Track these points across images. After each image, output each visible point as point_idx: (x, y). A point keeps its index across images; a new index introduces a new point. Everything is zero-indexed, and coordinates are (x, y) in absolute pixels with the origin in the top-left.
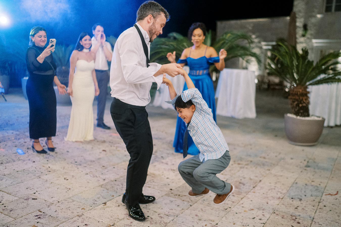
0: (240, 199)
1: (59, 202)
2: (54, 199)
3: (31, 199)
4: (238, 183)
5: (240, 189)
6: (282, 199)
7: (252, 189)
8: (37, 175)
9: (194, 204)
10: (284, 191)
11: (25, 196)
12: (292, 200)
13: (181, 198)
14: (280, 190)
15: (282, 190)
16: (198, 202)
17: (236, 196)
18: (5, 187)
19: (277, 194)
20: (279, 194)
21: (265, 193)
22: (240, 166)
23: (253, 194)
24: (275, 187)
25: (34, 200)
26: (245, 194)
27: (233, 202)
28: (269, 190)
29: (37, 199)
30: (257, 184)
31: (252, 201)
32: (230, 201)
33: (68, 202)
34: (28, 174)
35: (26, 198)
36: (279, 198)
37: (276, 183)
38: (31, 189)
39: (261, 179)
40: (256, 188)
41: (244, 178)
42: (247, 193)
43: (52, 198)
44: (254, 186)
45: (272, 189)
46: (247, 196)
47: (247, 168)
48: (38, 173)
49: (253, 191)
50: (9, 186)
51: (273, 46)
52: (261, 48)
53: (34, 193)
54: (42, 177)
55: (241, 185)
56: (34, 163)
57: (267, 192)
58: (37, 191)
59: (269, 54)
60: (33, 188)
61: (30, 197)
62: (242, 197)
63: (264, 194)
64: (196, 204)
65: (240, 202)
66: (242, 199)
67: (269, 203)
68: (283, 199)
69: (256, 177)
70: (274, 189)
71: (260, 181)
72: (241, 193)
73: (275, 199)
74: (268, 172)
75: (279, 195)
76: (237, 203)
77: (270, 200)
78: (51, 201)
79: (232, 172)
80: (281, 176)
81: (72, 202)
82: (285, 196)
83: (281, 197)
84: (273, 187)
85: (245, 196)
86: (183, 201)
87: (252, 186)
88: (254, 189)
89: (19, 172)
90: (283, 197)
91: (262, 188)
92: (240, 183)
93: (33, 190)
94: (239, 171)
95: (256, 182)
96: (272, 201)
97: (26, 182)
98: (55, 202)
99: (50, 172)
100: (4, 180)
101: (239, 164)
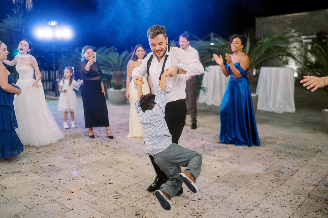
0: (279, 185)
1: (130, 186)
2: (125, 184)
3: (108, 183)
4: (277, 172)
5: (279, 177)
6: (317, 186)
7: (290, 177)
8: (109, 165)
9: (239, 189)
10: (320, 179)
11: (103, 181)
12: (326, 187)
13: (228, 184)
14: (316, 179)
15: (318, 178)
16: (242, 187)
17: (275, 182)
18: (86, 174)
19: (313, 181)
20: (314, 181)
21: (301, 180)
22: (279, 157)
23: (291, 181)
24: (311, 175)
25: (110, 184)
26: (283, 181)
27: (273, 188)
28: (305, 178)
29: (112, 184)
30: (294, 173)
31: (289, 187)
32: (270, 187)
33: (137, 186)
34: (102, 164)
35: (104, 183)
36: (315, 185)
37: (312, 172)
38: (106, 176)
39: (298, 169)
40: (294, 176)
41: (283, 168)
42: (285, 180)
43: (124, 183)
44: (292, 174)
45: (308, 177)
46: (285, 183)
47: (285, 159)
48: (109, 164)
49: (290, 179)
50: (89, 173)
51: (313, 39)
52: (301, 42)
53: (110, 179)
54: (113, 167)
55: (280, 173)
56: (104, 155)
57: (303, 180)
58: (111, 178)
59: (309, 47)
60: (107, 176)
61: (107, 182)
62: (281, 183)
63: (300, 181)
64: (240, 189)
65: (278, 187)
66: (280, 185)
67: (305, 189)
68: (318, 186)
69: (294, 166)
70: (310, 177)
71: (298, 170)
72: (280, 180)
73: (311, 185)
74: (305, 163)
75: (315, 182)
76: (276, 188)
77: (306, 187)
78: (124, 185)
79: (272, 162)
80: (318, 166)
81: (140, 186)
82: (320, 183)
83: (316, 185)
84: (310, 176)
85: (283, 183)
86: (230, 186)
87: (290, 175)
88: (292, 177)
89: (94, 163)
90: (318, 184)
91: (299, 176)
92: (279, 172)
93: (108, 177)
94: (278, 162)
95: (294, 171)
96: (308, 188)
97: (101, 171)
98: (127, 186)
99: (118, 163)
100: (85, 169)
101: (278, 156)
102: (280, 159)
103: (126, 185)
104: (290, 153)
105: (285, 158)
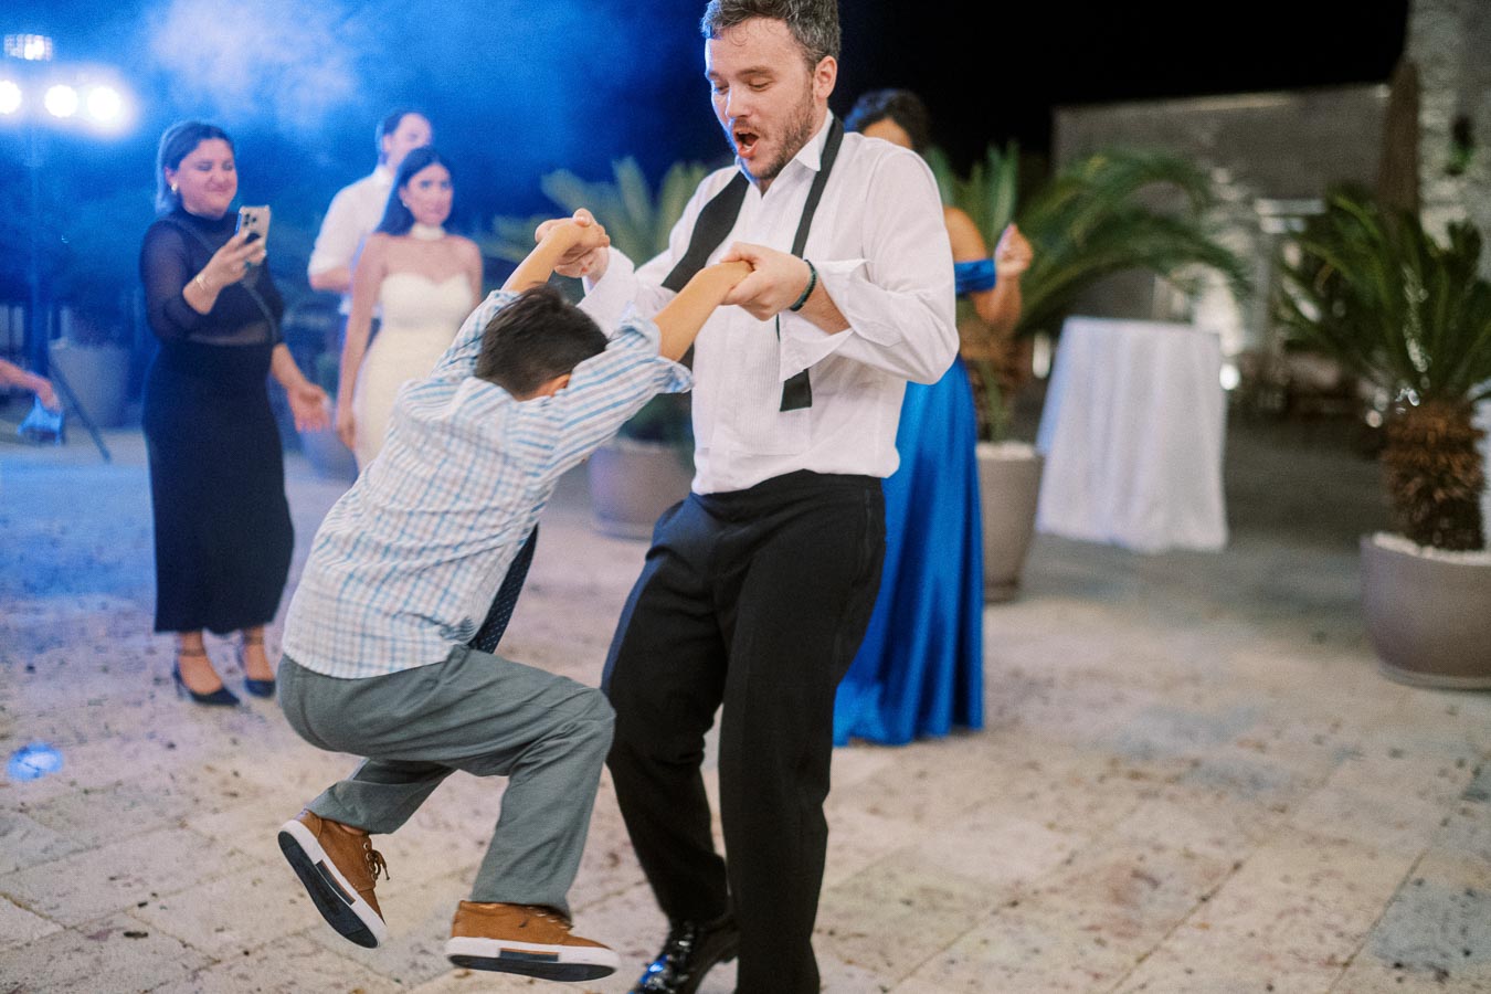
0: (1131, 961)
1: (247, 953)
2: (226, 936)
4: (1126, 874)
5: (1136, 906)
6: (1346, 965)
7: (1193, 911)
9: (901, 980)
10: (1358, 925)
12: (1398, 973)
13: (839, 946)
14: (1336, 919)
15: (1348, 918)
16: (922, 971)
17: (1113, 941)
18: (12, 869)
19: (1321, 939)
20: (1330, 937)
21: (1259, 930)
22: (1140, 785)
23: (1198, 933)
24: (1312, 899)
25: (132, 939)
26: (1159, 936)
27: (1097, 976)
28: (1281, 915)
29: (146, 935)
30: (1217, 882)
31: (1190, 972)
32: (1079, 972)
33: (293, 955)
35: (95, 929)
36: (1331, 962)
37: (1315, 880)
38: (130, 880)
39: (1240, 855)
40: (1215, 903)
41: (1159, 849)
42: (1169, 928)
43: (220, 934)
44: (1206, 891)
45: (1295, 910)
46: (1167, 944)
47: (1172, 798)
48: (177, 804)
49: (1196, 918)
50: (33, 863)
51: (1311, 220)
52: (1254, 228)
53: (142, 905)
54: (192, 823)
55: (1142, 885)
56: (172, 752)
57: (1269, 928)
58: (154, 895)
59: (1293, 255)
60: (139, 880)
61: (116, 924)
62: (1143, 949)
63: (1252, 935)
64: (908, 982)
65: (1129, 975)
66: (1140, 960)
67: (1279, 985)
68: (1352, 969)
69: (1219, 843)
70: (1307, 911)
71: (1237, 866)
72: (1139, 926)
73: (1311, 966)
74: (1275, 820)
75: (1333, 945)
76: (1114, 982)
77: (1286, 972)
78: (213, 945)
80: (1343, 842)
81: (309, 955)
82: (1360, 948)
83: (1342, 958)
84: (1300, 902)
85: (1156, 948)
86: (850, 962)
87: (1196, 892)
88: (1205, 905)
90: (1352, 957)
91: (1244, 904)
92: (1137, 875)
93: (137, 886)
94: (1133, 812)
95: (1215, 875)
96: (1294, 979)
97: (113, 847)
100: (16, 835)
101: (1135, 776)
102: (1144, 795)
103: (227, 945)
104: (1196, 764)
105: (1170, 788)
